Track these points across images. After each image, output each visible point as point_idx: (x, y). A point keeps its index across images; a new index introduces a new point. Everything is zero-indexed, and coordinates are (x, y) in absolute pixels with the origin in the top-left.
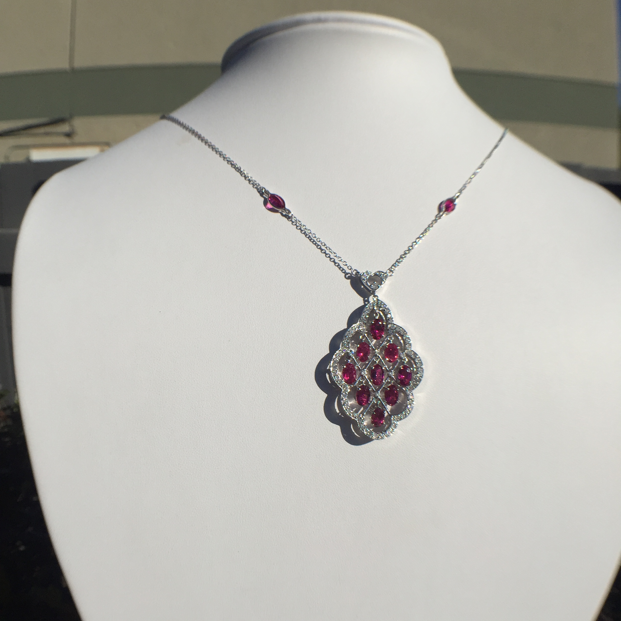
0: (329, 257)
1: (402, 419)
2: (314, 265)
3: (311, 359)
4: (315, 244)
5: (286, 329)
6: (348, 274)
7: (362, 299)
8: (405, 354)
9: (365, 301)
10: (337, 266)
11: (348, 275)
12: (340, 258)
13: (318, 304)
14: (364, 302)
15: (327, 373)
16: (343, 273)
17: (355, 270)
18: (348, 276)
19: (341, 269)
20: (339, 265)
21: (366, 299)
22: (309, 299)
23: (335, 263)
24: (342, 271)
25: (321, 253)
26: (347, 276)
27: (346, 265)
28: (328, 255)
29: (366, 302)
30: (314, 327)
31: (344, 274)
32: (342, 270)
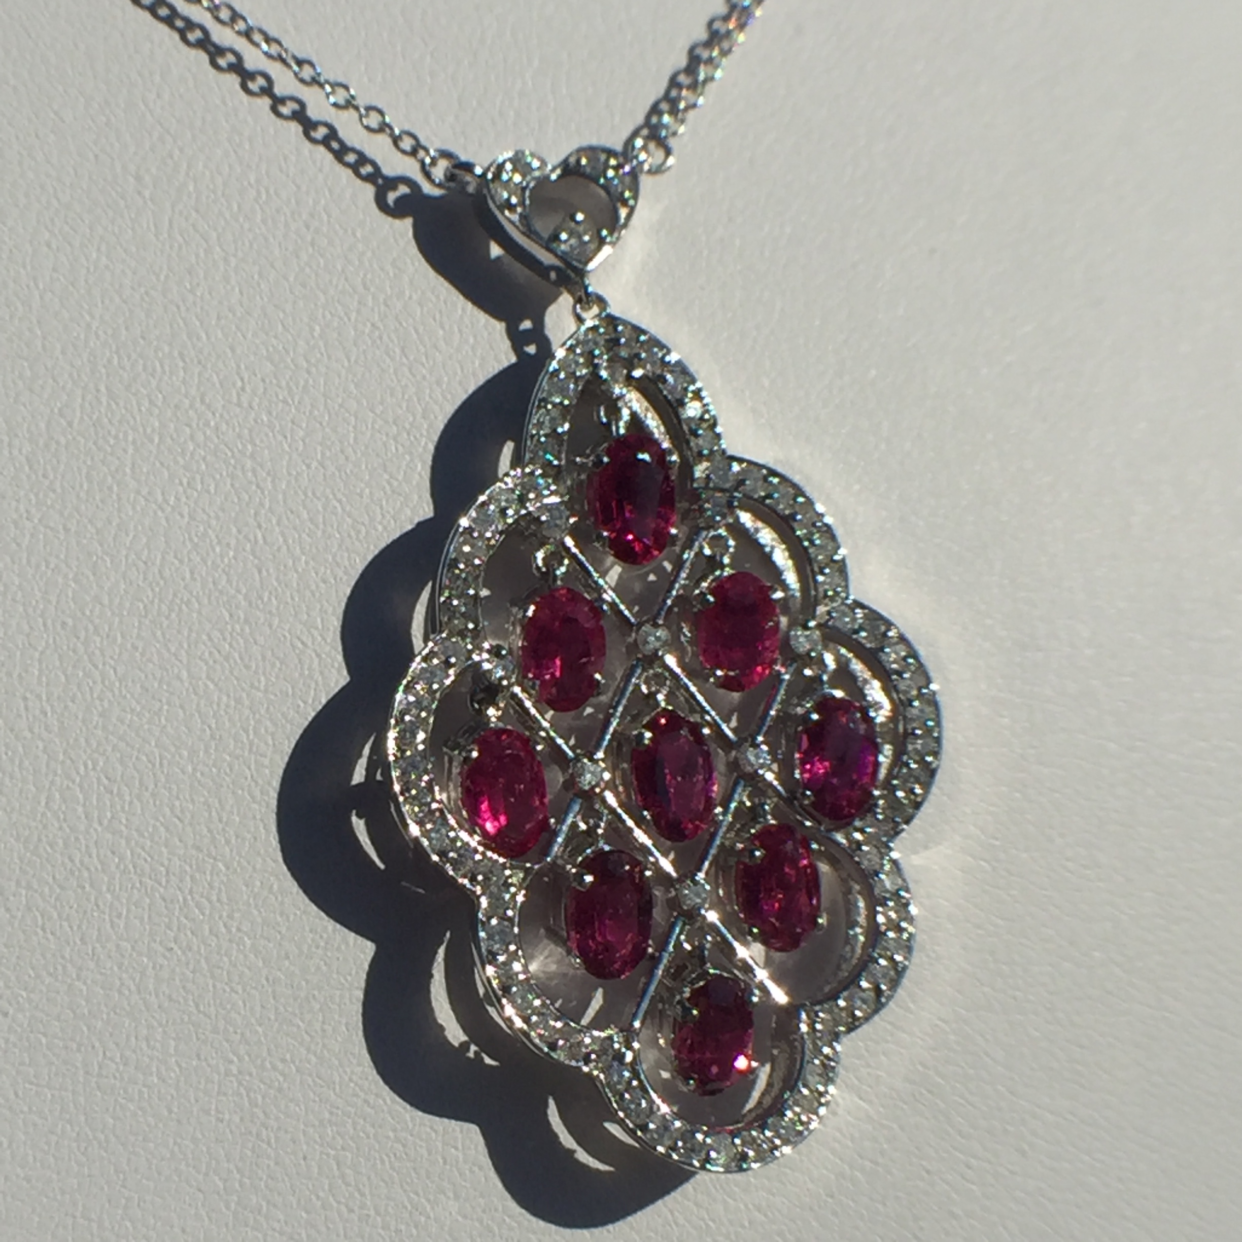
0: (267, 91)
1: (859, 1018)
2: (181, 150)
3: (247, 732)
4: (169, 21)
5: (63, 566)
6: (392, 183)
7: (499, 327)
8: (819, 626)
9: (517, 339)
10: (325, 142)
11: (395, 188)
12: (341, 92)
13: (243, 389)
14: (517, 346)
15: (354, 812)
16: (367, 178)
17: (446, 154)
18: (398, 201)
19: (351, 158)
20: (333, 134)
21: (527, 325)
22: (181, 364)
23: (308, 125)
24: (355, 168)
25: (212, 71)
26: (391, 197)
27: (384, 127)
28: (261, 81)
29: (528, 344)
30: (239, 532)
31: (369, 190)
32: (357, 162)
